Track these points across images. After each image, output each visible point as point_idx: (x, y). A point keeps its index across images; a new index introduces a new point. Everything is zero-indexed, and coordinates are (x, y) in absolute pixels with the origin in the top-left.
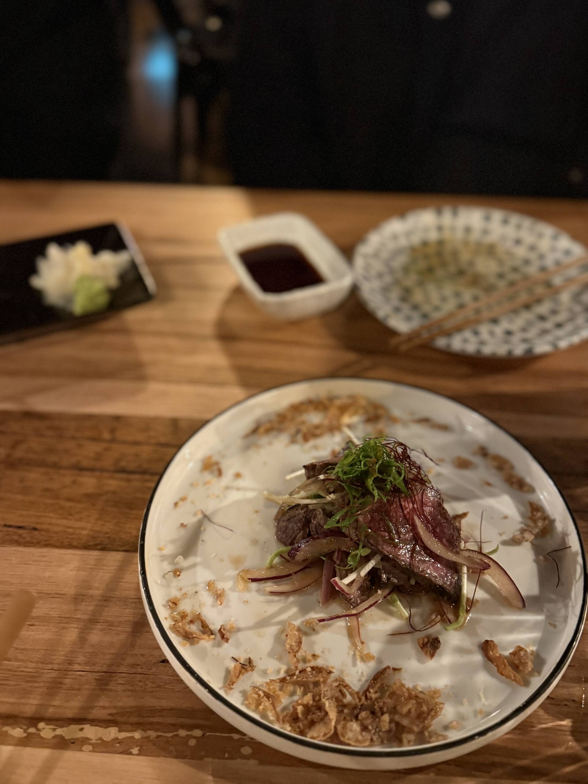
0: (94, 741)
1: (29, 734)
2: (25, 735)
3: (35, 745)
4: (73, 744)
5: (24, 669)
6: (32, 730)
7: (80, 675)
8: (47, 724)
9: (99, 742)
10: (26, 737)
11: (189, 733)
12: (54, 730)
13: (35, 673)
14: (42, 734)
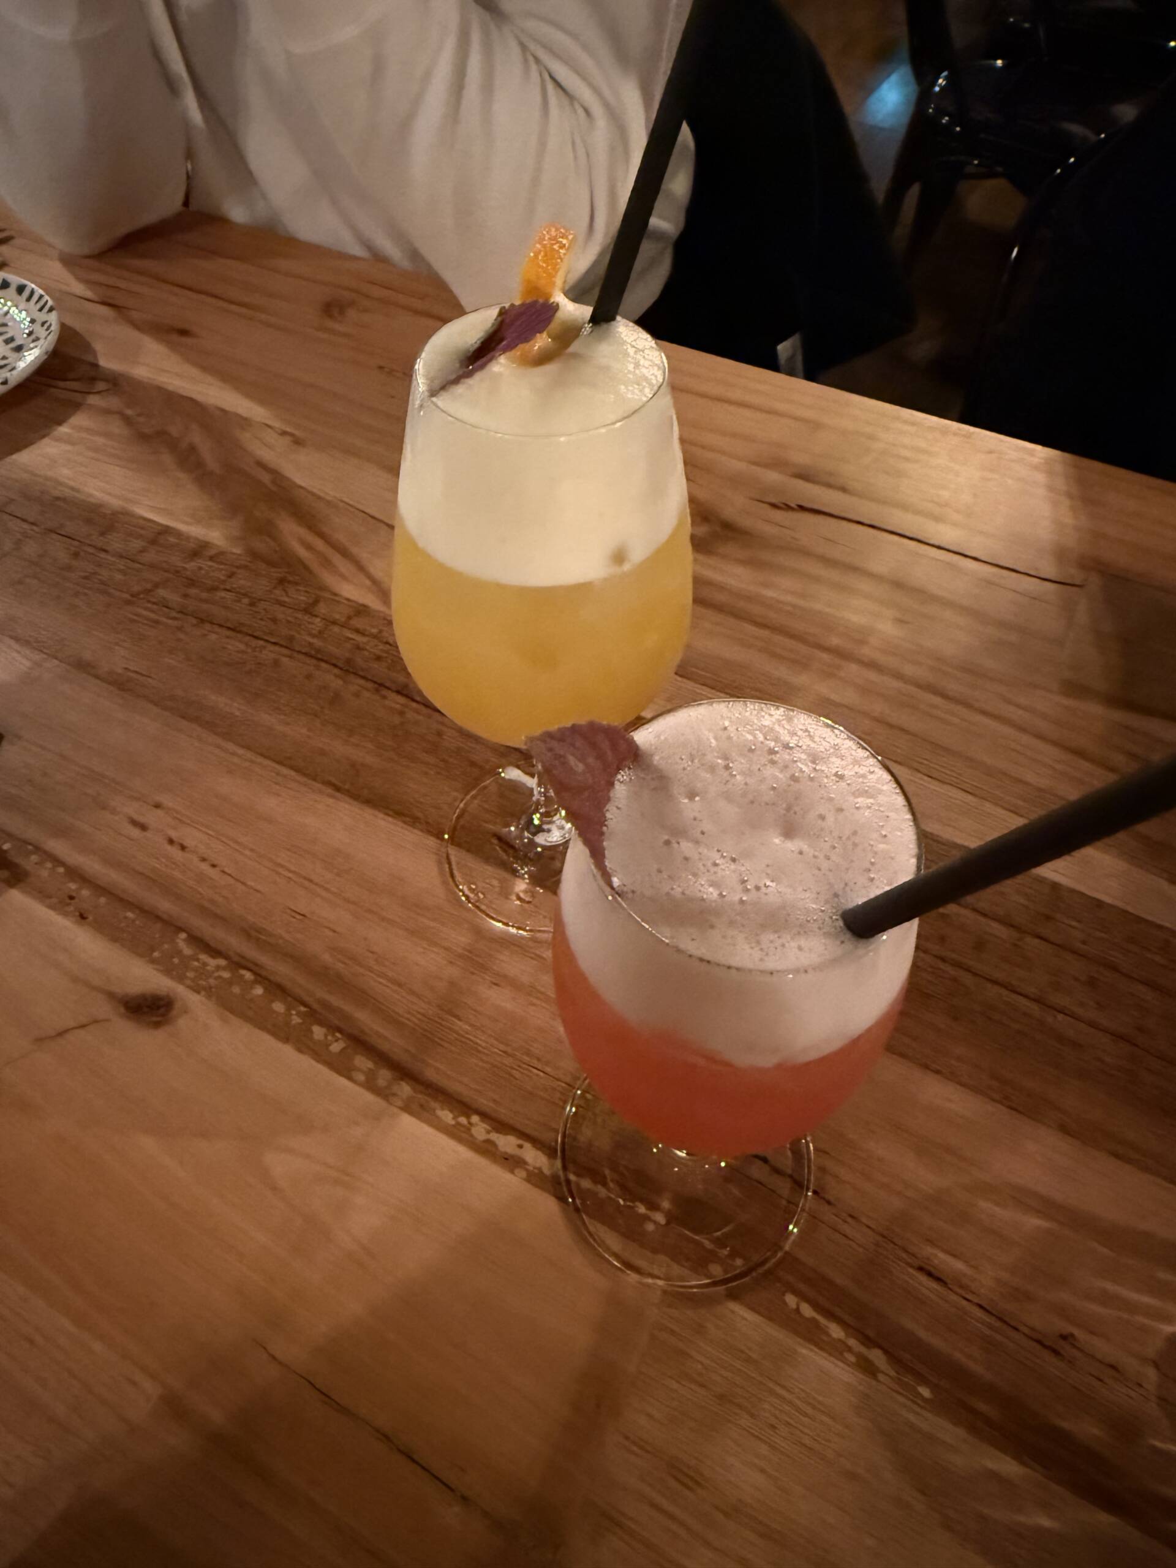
0: (531, 1168)
1: (458, 1124)
2: (453, 1122)
3: (460, 1140)
4: (506, 1161)
5: (472, 1038)
6: (463, 1120)
7: (537, 1075)
8: (483, 1121)
9: (536, 1171)
10: (453, 1126)
11: (648, 1212)
12: (488, 1132)
13: (484, 1048)
14: (474, 1131)
